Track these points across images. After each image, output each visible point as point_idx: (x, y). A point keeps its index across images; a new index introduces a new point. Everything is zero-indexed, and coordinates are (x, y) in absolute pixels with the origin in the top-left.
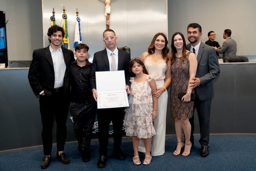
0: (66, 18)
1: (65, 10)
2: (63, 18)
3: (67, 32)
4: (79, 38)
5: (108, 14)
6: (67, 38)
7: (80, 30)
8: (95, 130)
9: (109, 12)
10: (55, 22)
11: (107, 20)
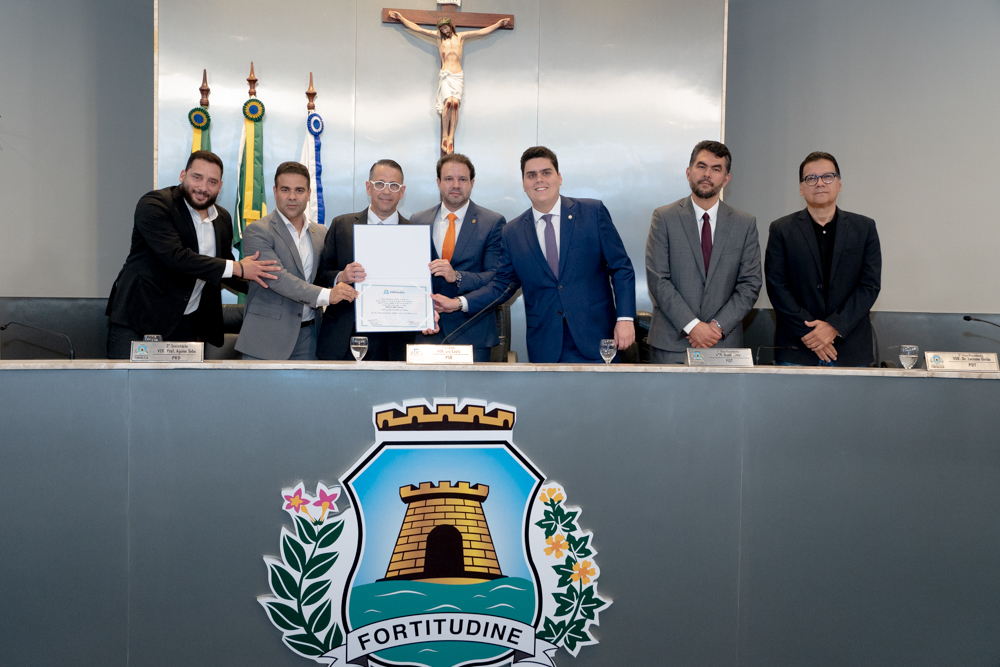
0: (259, 120)
1: (256, 81)
2: (247, 117)
3: (262, 179)
5: (449, 105)
9: (456, 98)
10: (209, 135)
11: (445, 133)
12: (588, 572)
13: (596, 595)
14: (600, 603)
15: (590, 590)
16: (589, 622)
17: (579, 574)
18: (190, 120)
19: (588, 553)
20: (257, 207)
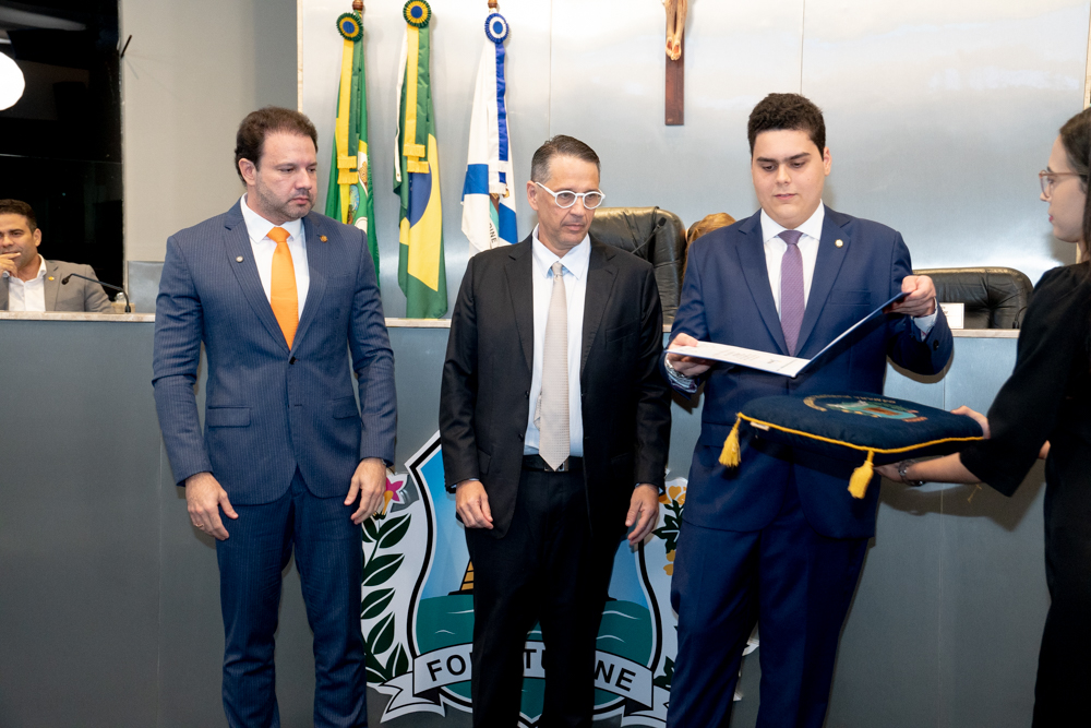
3: (428, 104)
4: (498, 139)
6: (426, 144)
7: (501, 93)
8: (443, 699)
10: (362, 49)
20: (421, 139)
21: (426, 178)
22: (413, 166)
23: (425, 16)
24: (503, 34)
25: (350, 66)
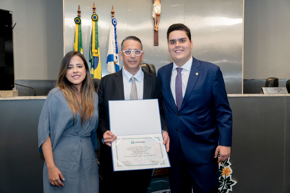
0: (96, 21)
1: (95, 8)
2: (93, 20)
3: (98, 40)
4: (115, 49)
5: (157, 15)
6: (98, 49)
7: (116, 37)
9: (159, 12)
10: (81, 26)
11: (155, 24)
12: (228, 172)
13: (231, 180)
14: (232, 183)
15: (229, 178)
16: (228, 190)
17: (225, 172)
18: (75, 21)
19: (228, 164)
20: (96, 48)
21: (97, 58)
22: (94, 55)
23: (97, 18)
24: (116, 24)
25: (78, 30)
